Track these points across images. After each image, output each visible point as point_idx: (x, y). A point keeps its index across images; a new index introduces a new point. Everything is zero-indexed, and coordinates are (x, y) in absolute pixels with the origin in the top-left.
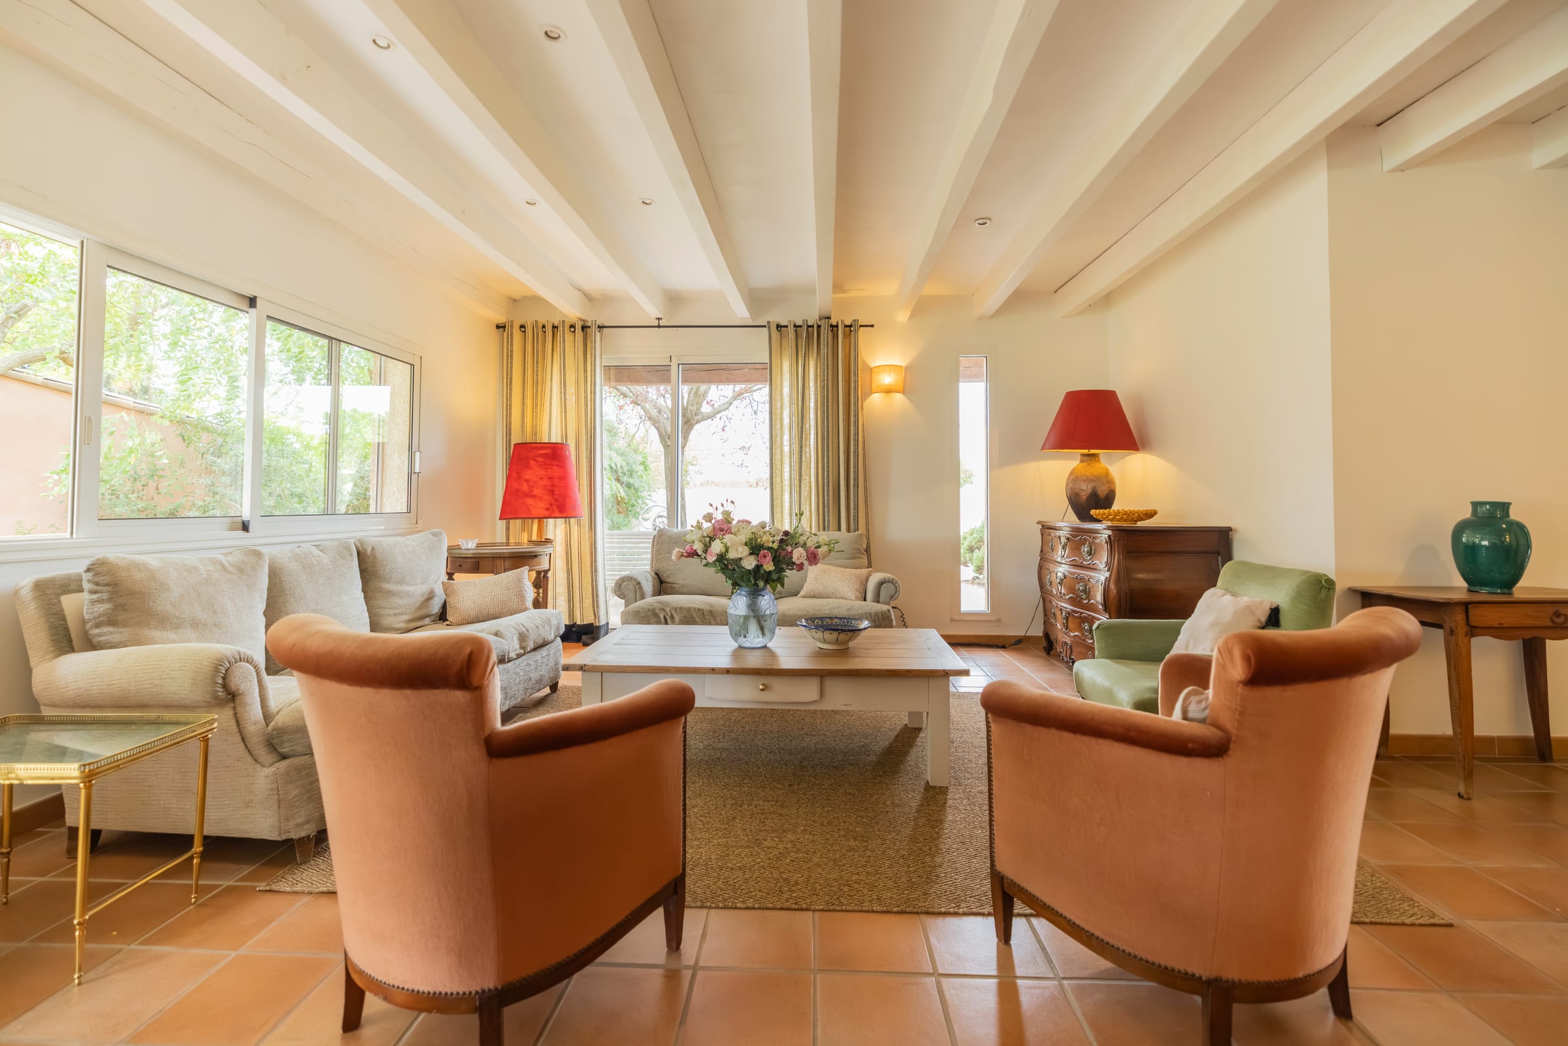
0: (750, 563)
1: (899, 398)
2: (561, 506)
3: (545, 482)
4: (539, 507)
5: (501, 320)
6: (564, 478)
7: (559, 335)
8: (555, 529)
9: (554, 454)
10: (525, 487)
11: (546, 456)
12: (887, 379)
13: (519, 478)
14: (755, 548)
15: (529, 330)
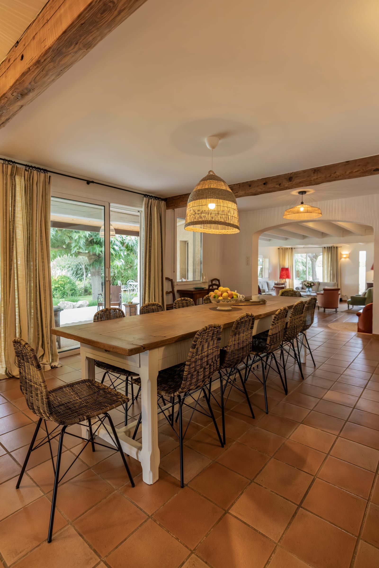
0: (307, 285)
1: (347, 259)
2: (288, 277)
3: (286, 273)
4: (285, 277)
5: (279, 248)
6: (289, 273)
7: (288, 250)
8: (287, 280)
9: (287, 269)
10: (283, 274)
11: (286, 270)
12: (344, 256)
13: (282, 273)
14: (308, 283)
15: (283, 249)
